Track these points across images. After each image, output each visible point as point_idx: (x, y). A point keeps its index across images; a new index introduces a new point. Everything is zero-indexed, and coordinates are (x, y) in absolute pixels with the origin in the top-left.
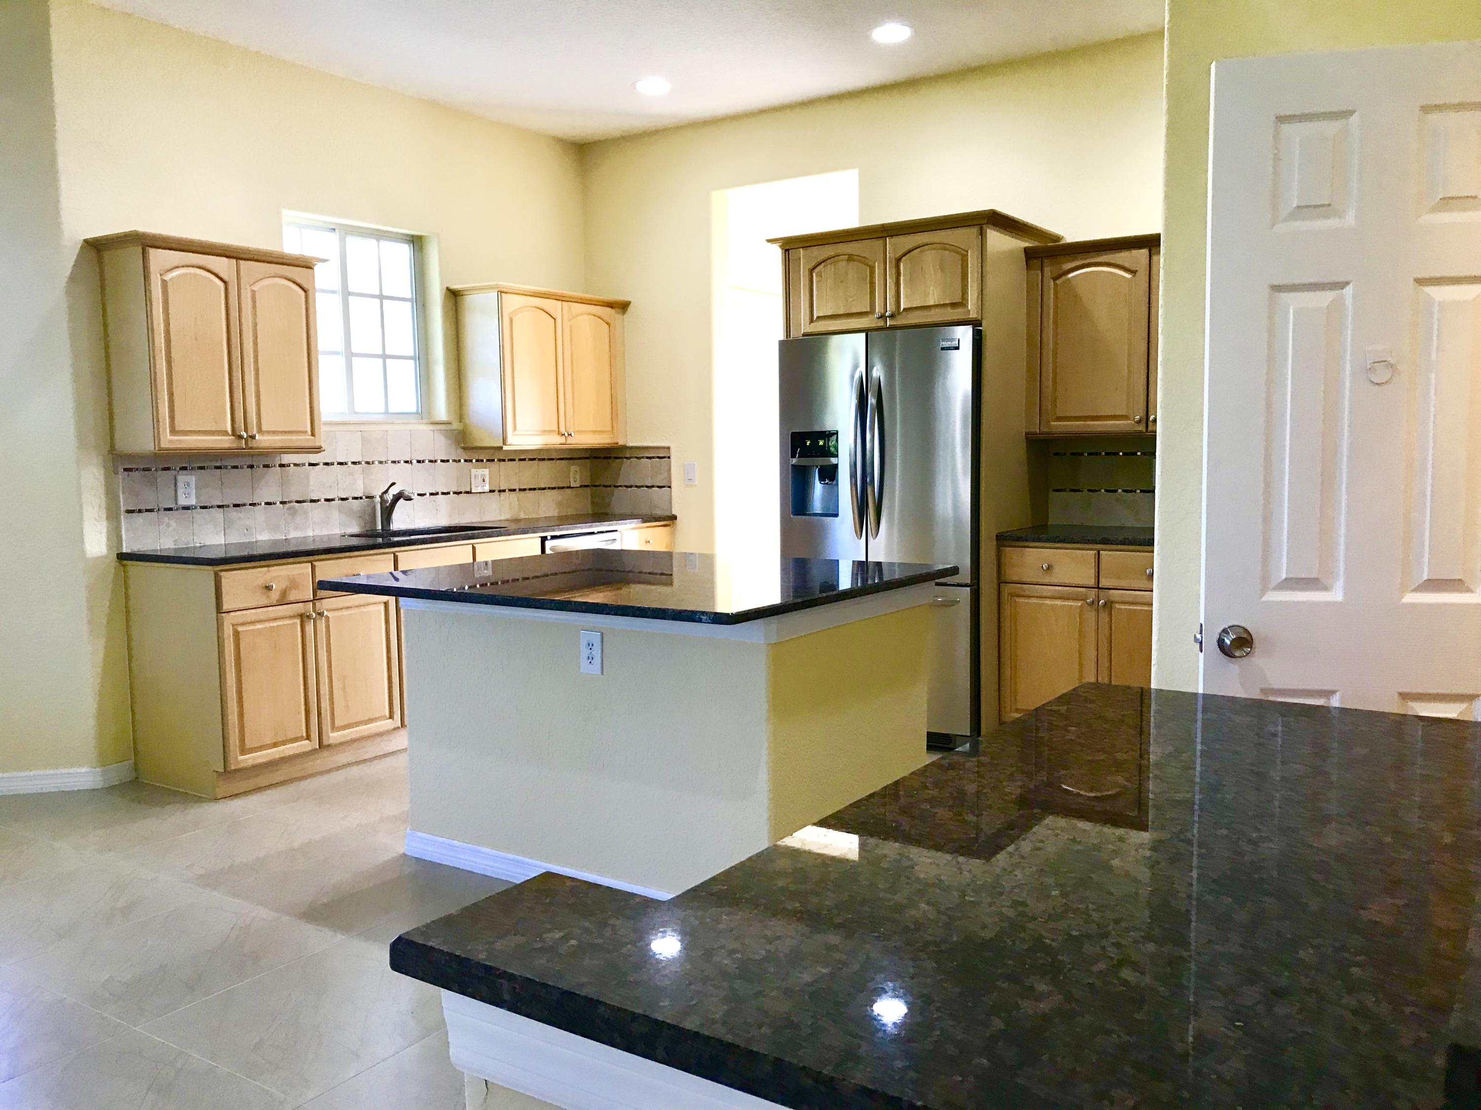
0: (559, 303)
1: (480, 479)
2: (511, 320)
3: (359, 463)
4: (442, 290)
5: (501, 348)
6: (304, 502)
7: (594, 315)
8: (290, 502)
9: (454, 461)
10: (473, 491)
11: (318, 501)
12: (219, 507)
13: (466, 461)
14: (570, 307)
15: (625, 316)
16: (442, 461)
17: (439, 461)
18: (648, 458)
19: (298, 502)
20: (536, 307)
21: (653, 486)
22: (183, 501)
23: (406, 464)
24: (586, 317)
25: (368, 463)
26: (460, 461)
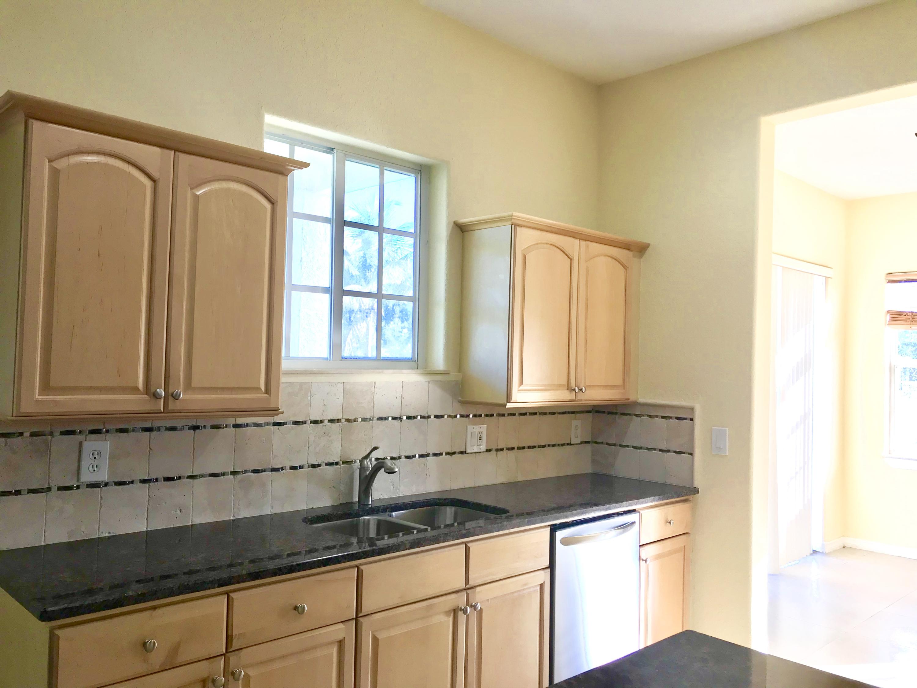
0: (577, 242)
1: (477, 438)
2: (525, 257)
3: (339, 421)
4: (448, 224)
5: (512, 288)
6: (263, 471)
7: (611, 257)
8: (245, 472)
9: (449, 416)
10: (468, 451)
11: (282, 469)
12: (144, 481)
13: (462, 416)
14: (588, 246)
15: (642, 260)
16: (436, 417)
17: (432, 417)
18: (663, 417)
19: (255, 471)
20: (552, 245)
21: (668, 451)
22: (87, 477)
23: (395, 422)
24: (603, 258)
25: (348, 420)
26: (456, 416)
